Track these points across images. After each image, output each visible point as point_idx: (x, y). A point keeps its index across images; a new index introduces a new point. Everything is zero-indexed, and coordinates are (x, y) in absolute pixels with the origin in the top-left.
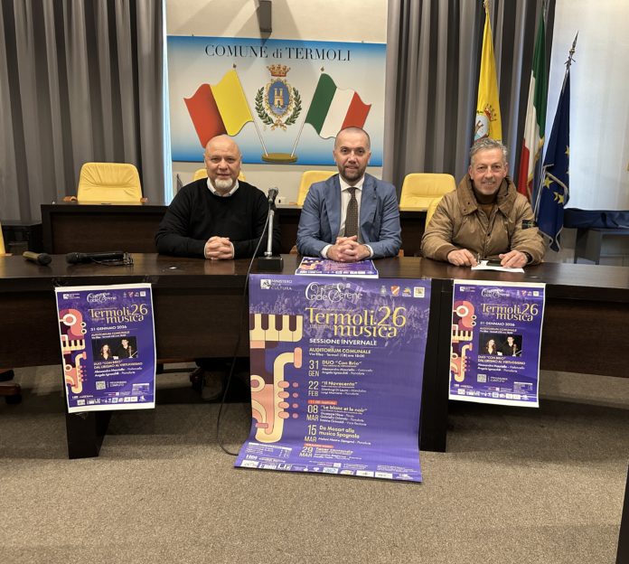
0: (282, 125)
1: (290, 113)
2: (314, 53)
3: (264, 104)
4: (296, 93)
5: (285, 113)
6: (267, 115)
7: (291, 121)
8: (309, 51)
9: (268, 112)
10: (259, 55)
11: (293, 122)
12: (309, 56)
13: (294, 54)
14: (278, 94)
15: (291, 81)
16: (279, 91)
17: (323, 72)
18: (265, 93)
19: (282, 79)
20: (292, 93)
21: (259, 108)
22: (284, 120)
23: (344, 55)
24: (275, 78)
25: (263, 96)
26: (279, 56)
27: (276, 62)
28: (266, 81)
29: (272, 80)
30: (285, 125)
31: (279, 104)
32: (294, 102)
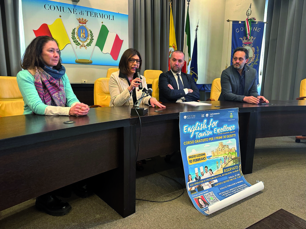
0: (84, 46)
1: (89, 41)
2: (98, 15)
3: (76, 36)
4: (91, 32)
5: (86, 41)
6: (77, 41)
7: (89, 45)
8: (96, 14)
9: (78, 40)
10: (73, 12)
11: (90, 45)
13: (89, 14)
14: (83, 32)
15: (88, 26)
17: (103, 24)
18: (76, 31)
19: (84, 25)
20: (89, 32)
21: (73, 38)
22: (86, 44)
23: (111, 18)
24: (81, 24)
25: (75, 32)
26: (82, 14)
27: (81, 17)
28: (76, 25)
29: (79, 25)
30: (86, 46)
31: (83, 37)
32: (90, 36)
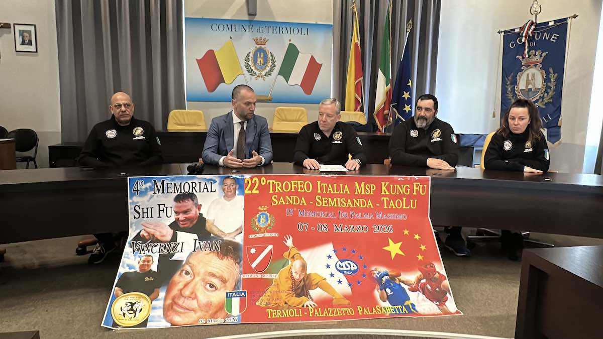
0: (262, 77)
1: (268, 69)
2: (284, 30)
3: (250, 63)
4: (272, 56)
5: (265, 69)
6: (252, 70)
7: (269, 74)
8: (281, 29)
9: (253, 68)
10: (247, 31)
11: (270, 75)
12: (281, 32)
13: (270, 30)
14: (260, 56)
15: (268, 48)
16: (261, 55)
17: (290, 43)
18: (251, 55)
19: (263, 46)
20: (270, 56)
21: (247, 66)
22: (263, 73)
23: (304, 31)
25: (250, 57)
26: (261, 31)
27: (259, 35)
28: (252, 48)
29: (256, 47)
30: (265, 77)
31: (261, 63)
32: (271, 61)
